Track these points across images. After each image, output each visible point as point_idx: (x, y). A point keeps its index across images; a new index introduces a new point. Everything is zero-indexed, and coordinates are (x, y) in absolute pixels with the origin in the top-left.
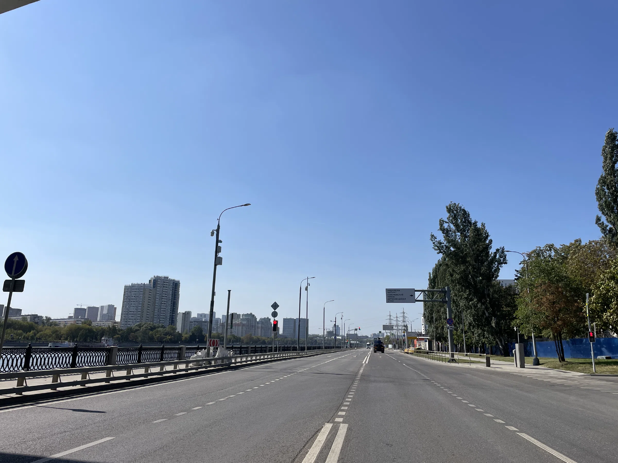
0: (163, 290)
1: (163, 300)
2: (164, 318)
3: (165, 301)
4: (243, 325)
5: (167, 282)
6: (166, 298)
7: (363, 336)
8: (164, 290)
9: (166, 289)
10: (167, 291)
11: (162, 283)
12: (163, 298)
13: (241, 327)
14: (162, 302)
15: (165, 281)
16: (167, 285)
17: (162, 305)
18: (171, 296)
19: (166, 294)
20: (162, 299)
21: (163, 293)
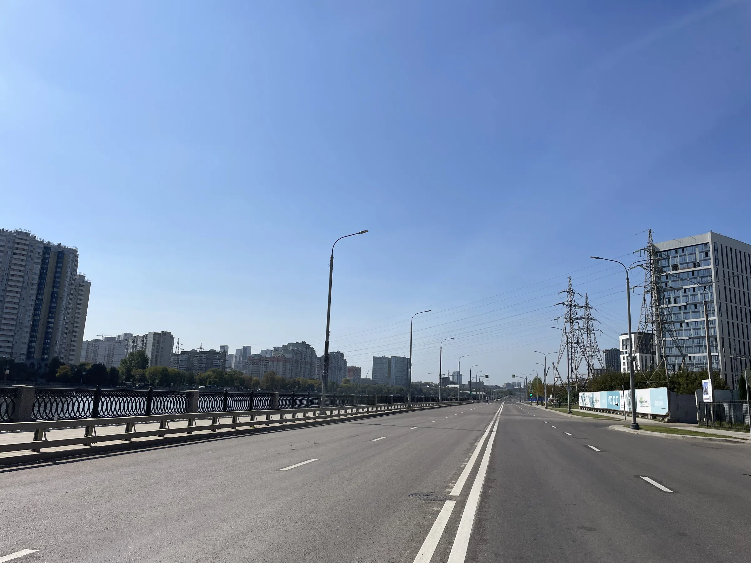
0: (11, 261)
1: (10, 283)
2: (12, 325)
3: (17, 287)
4: (286, 360)
5: (25, 244)
6: (21, 279)
7: (492, 386)
8: (13, 262)
9: (22, 260)
10: (24, 263)
11: (11, 244)
12: (11, 278)
13: (281, 364)
14: (9, 289)
15: (17, 241)
16: (24, 250)
17: (8, 294)
18: (37, 277)
19: (20, 271)
20: (8, 280)
21: (13, 267)
